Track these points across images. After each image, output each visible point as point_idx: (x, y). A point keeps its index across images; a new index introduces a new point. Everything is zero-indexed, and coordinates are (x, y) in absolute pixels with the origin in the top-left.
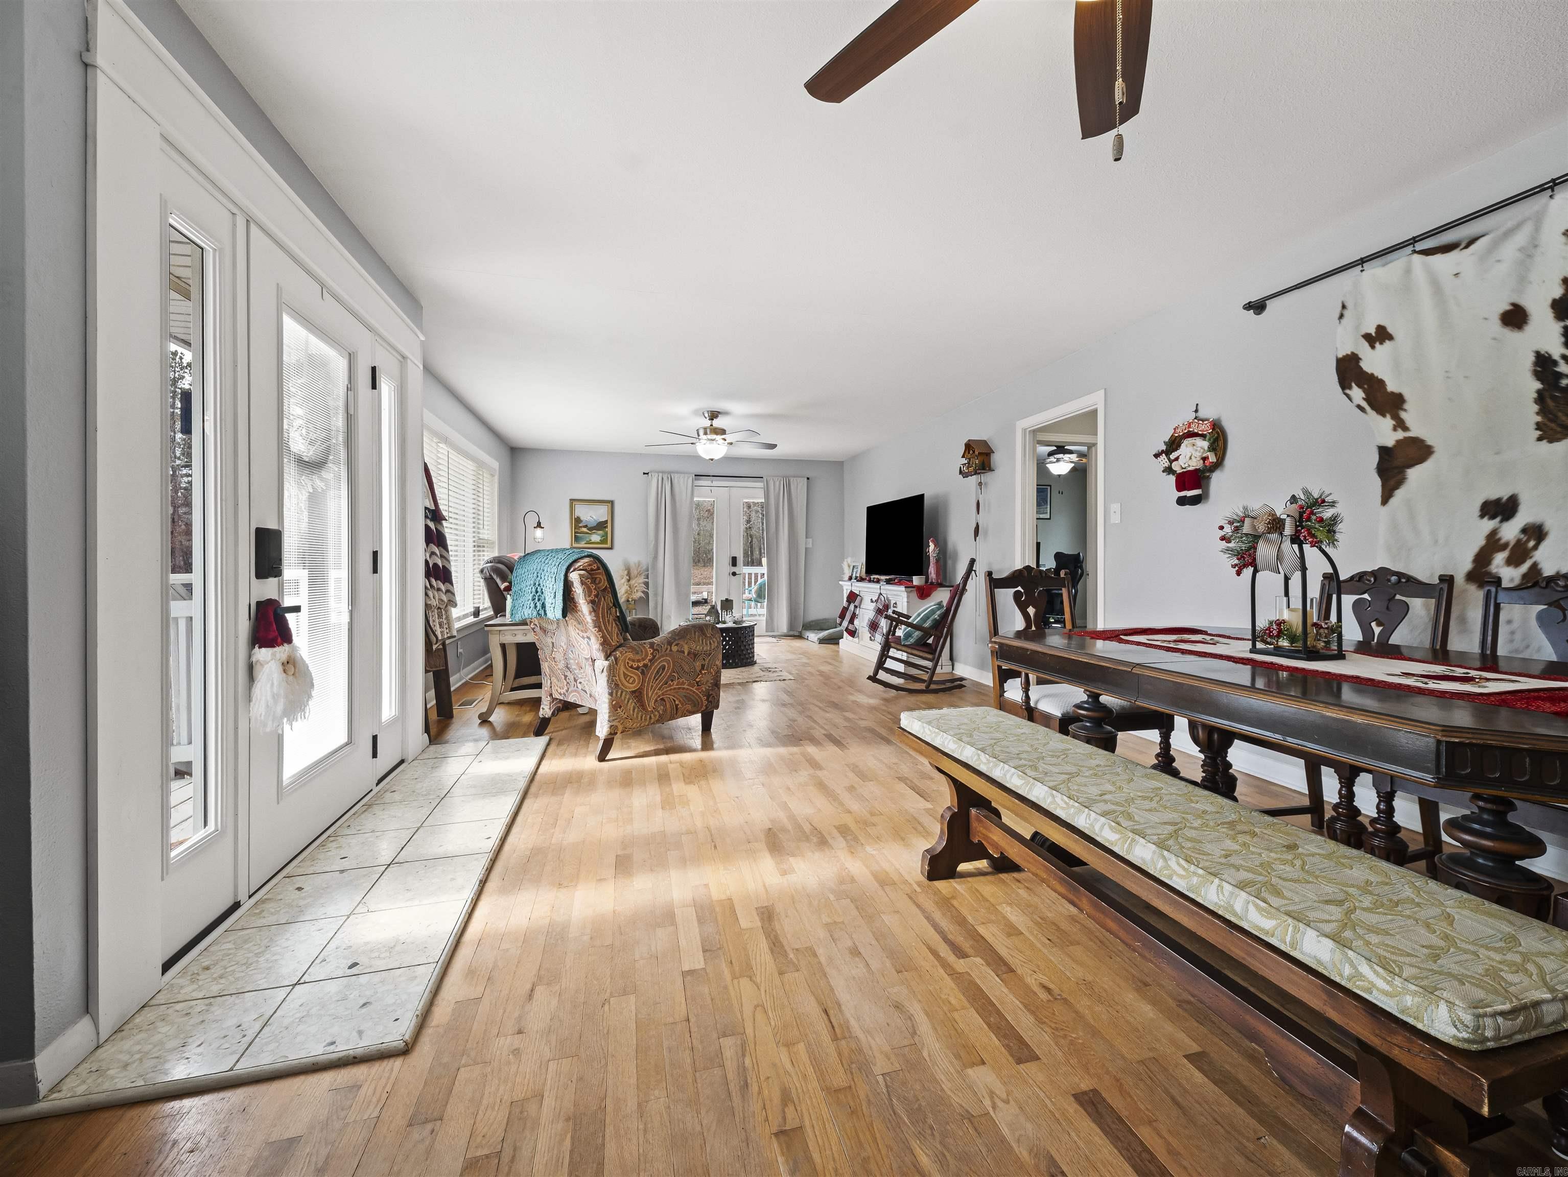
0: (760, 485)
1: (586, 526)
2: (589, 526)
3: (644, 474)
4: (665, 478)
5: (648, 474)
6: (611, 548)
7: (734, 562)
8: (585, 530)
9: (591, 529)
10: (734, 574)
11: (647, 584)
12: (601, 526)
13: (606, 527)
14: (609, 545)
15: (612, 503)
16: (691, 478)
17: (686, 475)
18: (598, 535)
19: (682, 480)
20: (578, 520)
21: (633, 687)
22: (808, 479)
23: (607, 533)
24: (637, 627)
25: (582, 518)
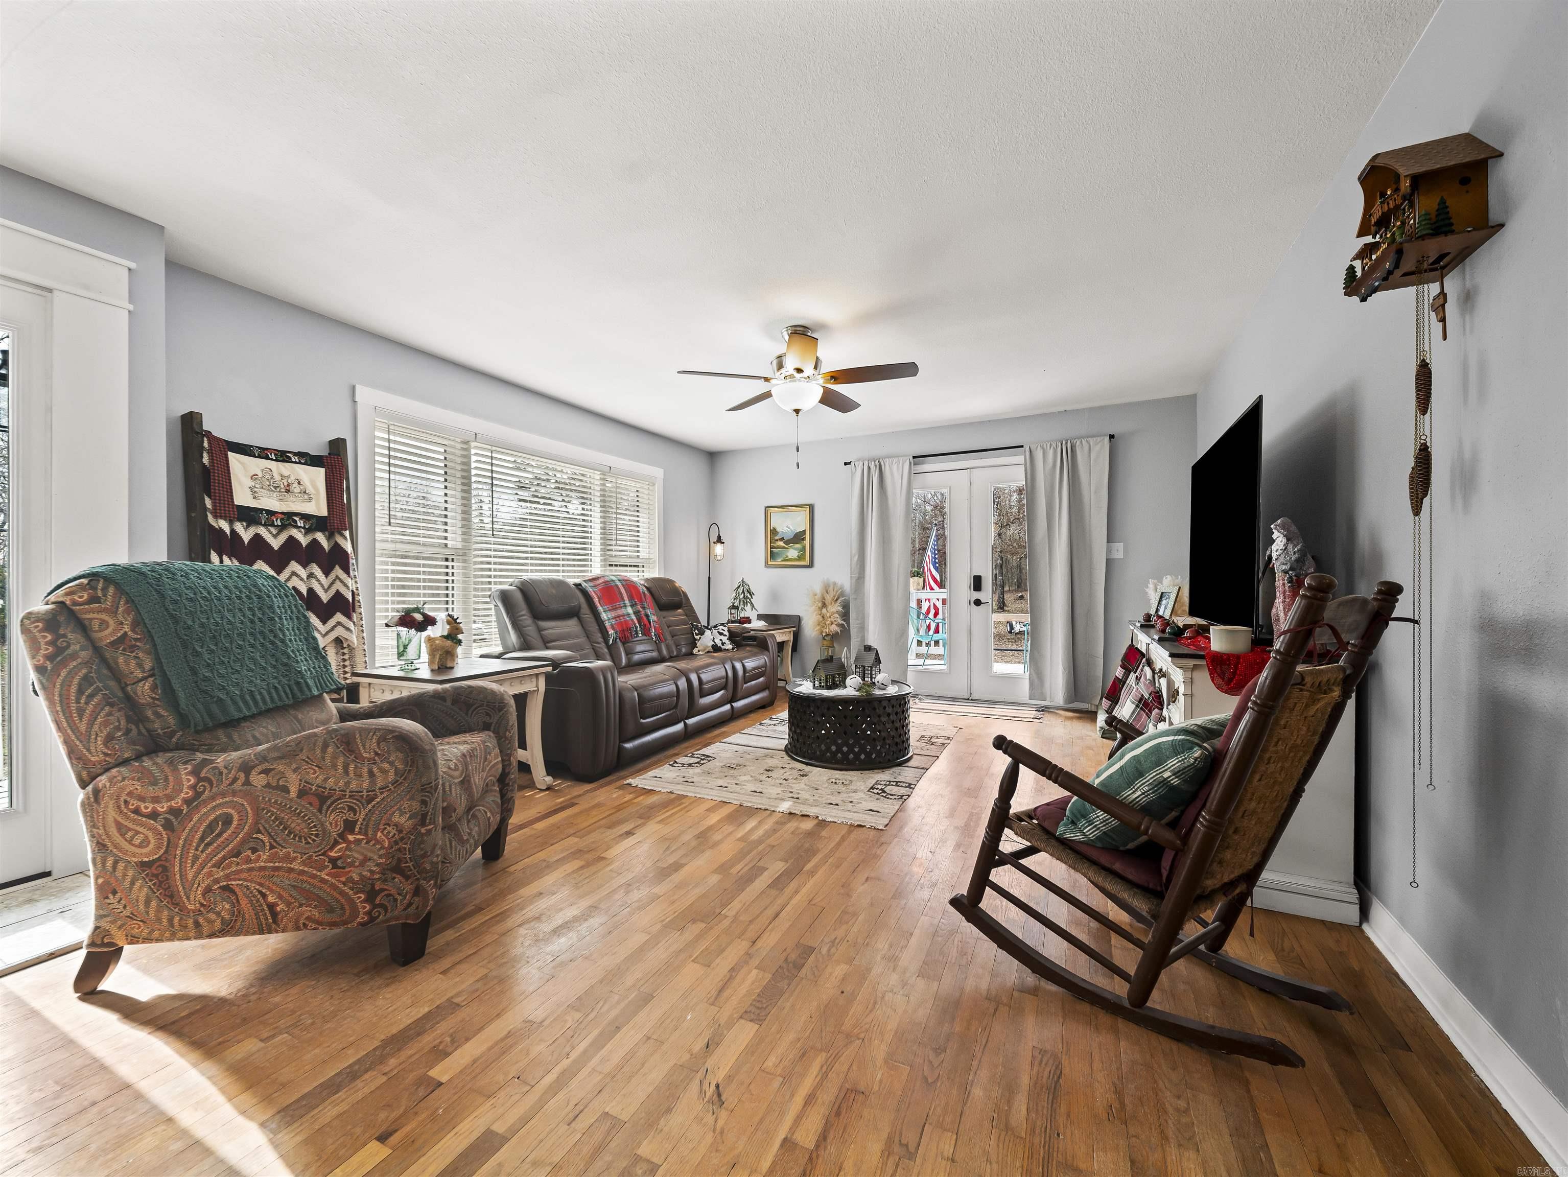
0: (1020, 459)
1: (782, 539)
2: (786, 539)
3: (846, 464)
4: (872, 467)
5: (849, 463)
6: (811, 565)
7: (977, 584)
8: (781, 543)
9: (787, 543)
10: (978, 603)
11: (846, 615)
12: (798, 538)
13: (804, 539)
14: (806, 562)
15: (811, 508)
16: (908, 462)
17: (901, 459)
18: (796, 549)
19: (895, 467)
20: (774, 532)
21: (149, 853)
22: (1112, 437)
23: (804, 548)
24: (449, 703)
25: (778, 530)
